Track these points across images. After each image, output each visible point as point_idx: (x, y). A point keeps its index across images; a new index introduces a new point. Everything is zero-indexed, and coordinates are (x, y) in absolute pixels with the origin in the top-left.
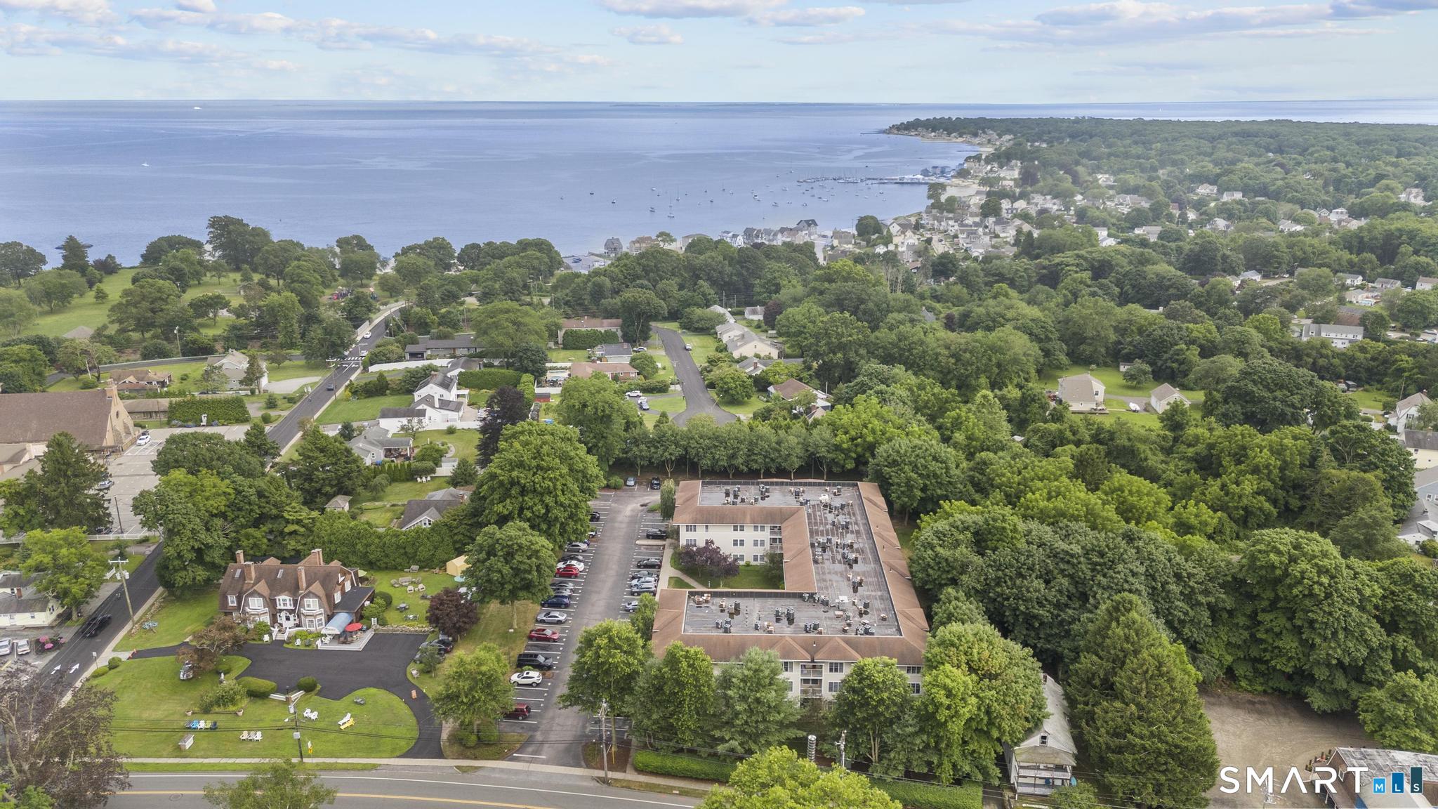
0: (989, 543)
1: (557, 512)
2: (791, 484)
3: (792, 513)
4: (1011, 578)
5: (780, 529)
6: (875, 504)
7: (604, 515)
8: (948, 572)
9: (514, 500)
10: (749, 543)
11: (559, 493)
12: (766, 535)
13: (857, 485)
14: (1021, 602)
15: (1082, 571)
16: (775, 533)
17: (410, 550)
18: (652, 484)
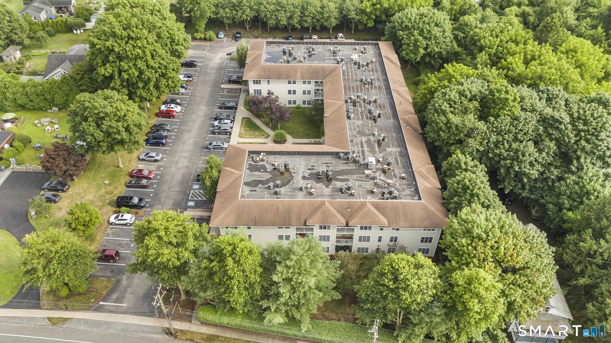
0: (492, 110)
1: (148, 73)
2: (330, 44)
3: (332, 71)
4: (508, 141)
5: (322, 82)
6: (392, 61)
7: (200, 62)
8: (456, 135)
9: (113, 64)
10: (299, 92)
11: (149, 58)
12: (311, 87)
13: (378, 44)
14: (516, 163)
15: (568, 137)
16: (318, 85)
17: (48, 97)
18: (236, 37)
